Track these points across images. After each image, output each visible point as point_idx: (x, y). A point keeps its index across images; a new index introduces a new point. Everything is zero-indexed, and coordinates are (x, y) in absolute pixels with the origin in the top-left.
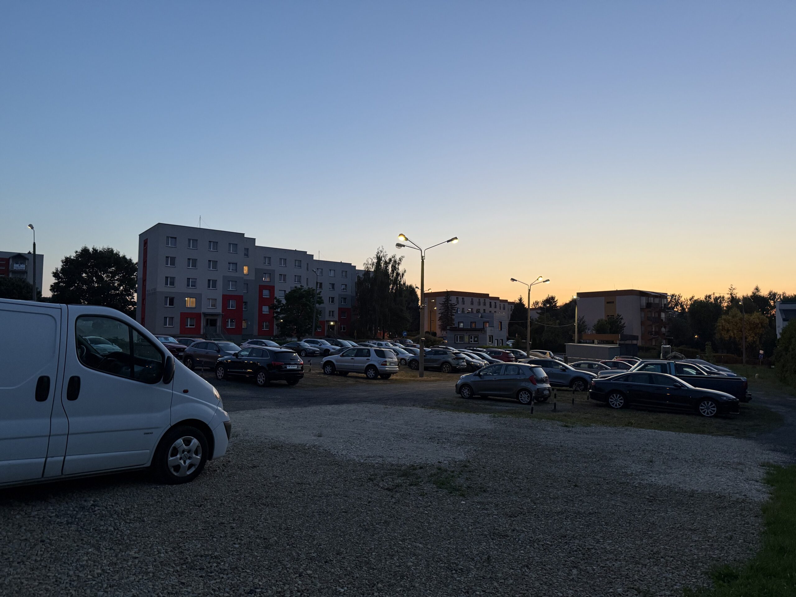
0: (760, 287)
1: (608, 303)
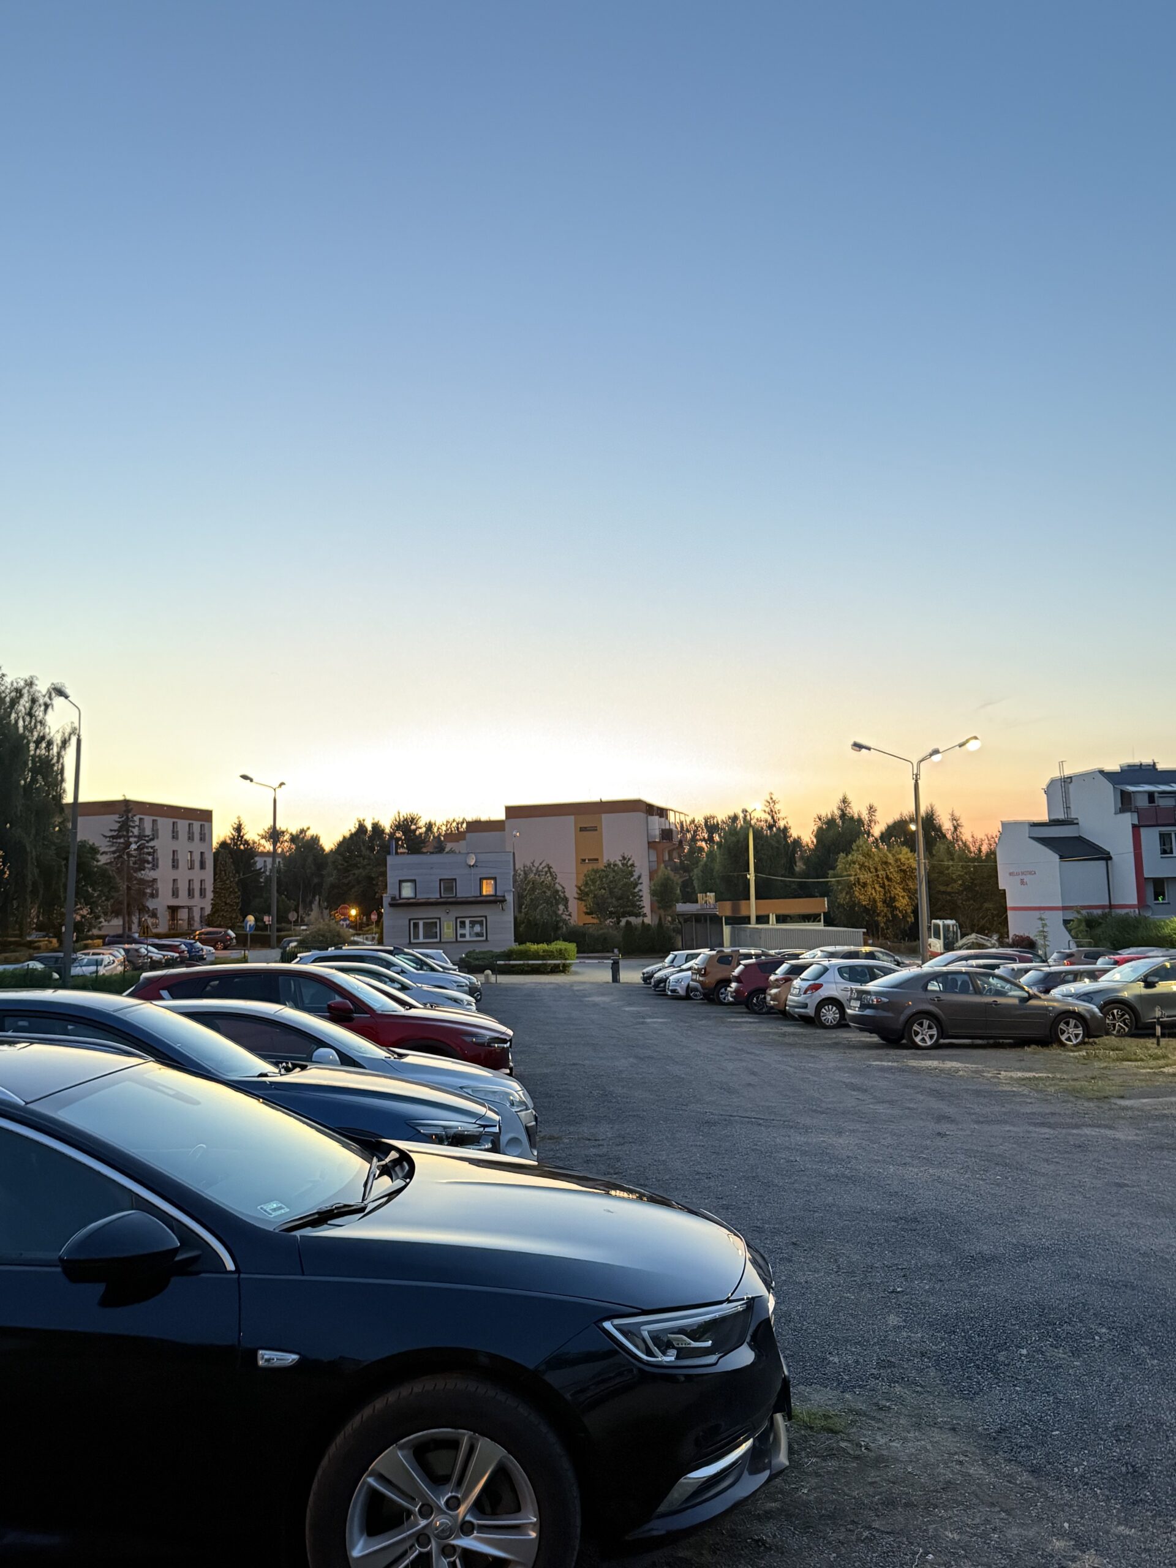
0: (850, 798)
1: (582, 829)
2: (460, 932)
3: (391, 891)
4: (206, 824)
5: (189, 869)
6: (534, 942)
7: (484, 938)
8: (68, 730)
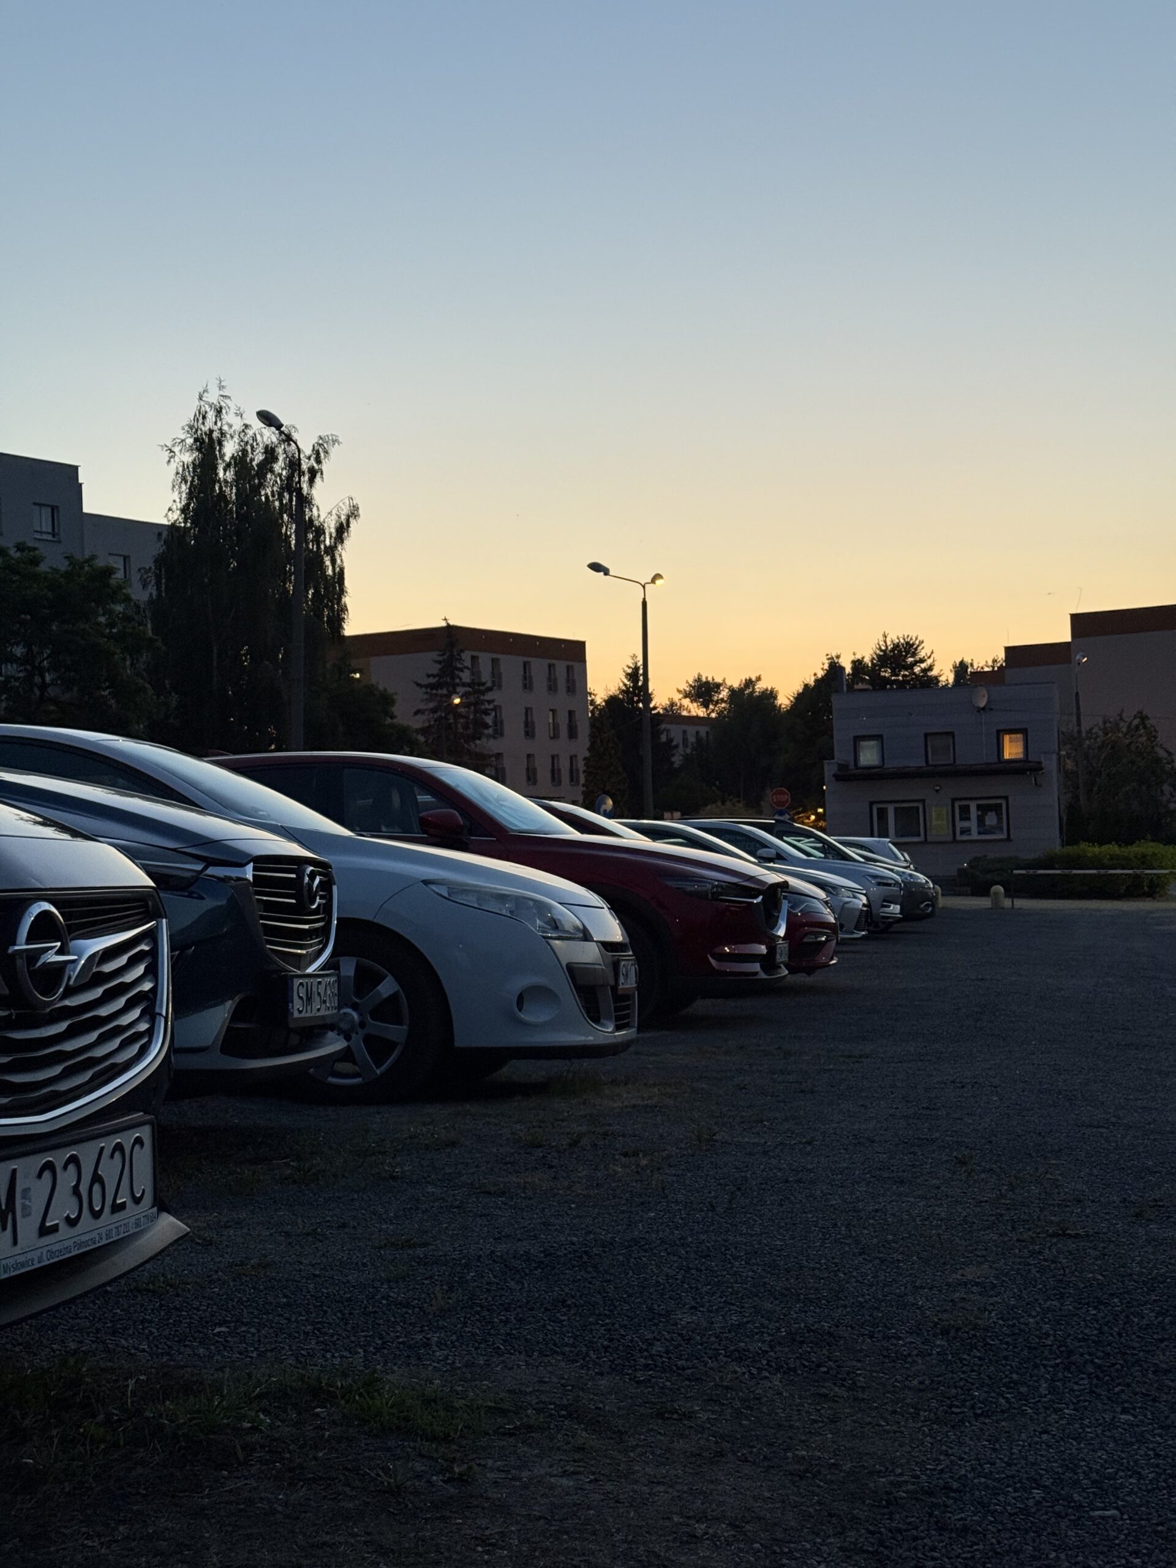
2: (960, 824)
3: (842, 754)
4: (576, 665)
5: (551, 738)
6: (1091, 840)
7: (1004, 836)
8: (345, 511)
